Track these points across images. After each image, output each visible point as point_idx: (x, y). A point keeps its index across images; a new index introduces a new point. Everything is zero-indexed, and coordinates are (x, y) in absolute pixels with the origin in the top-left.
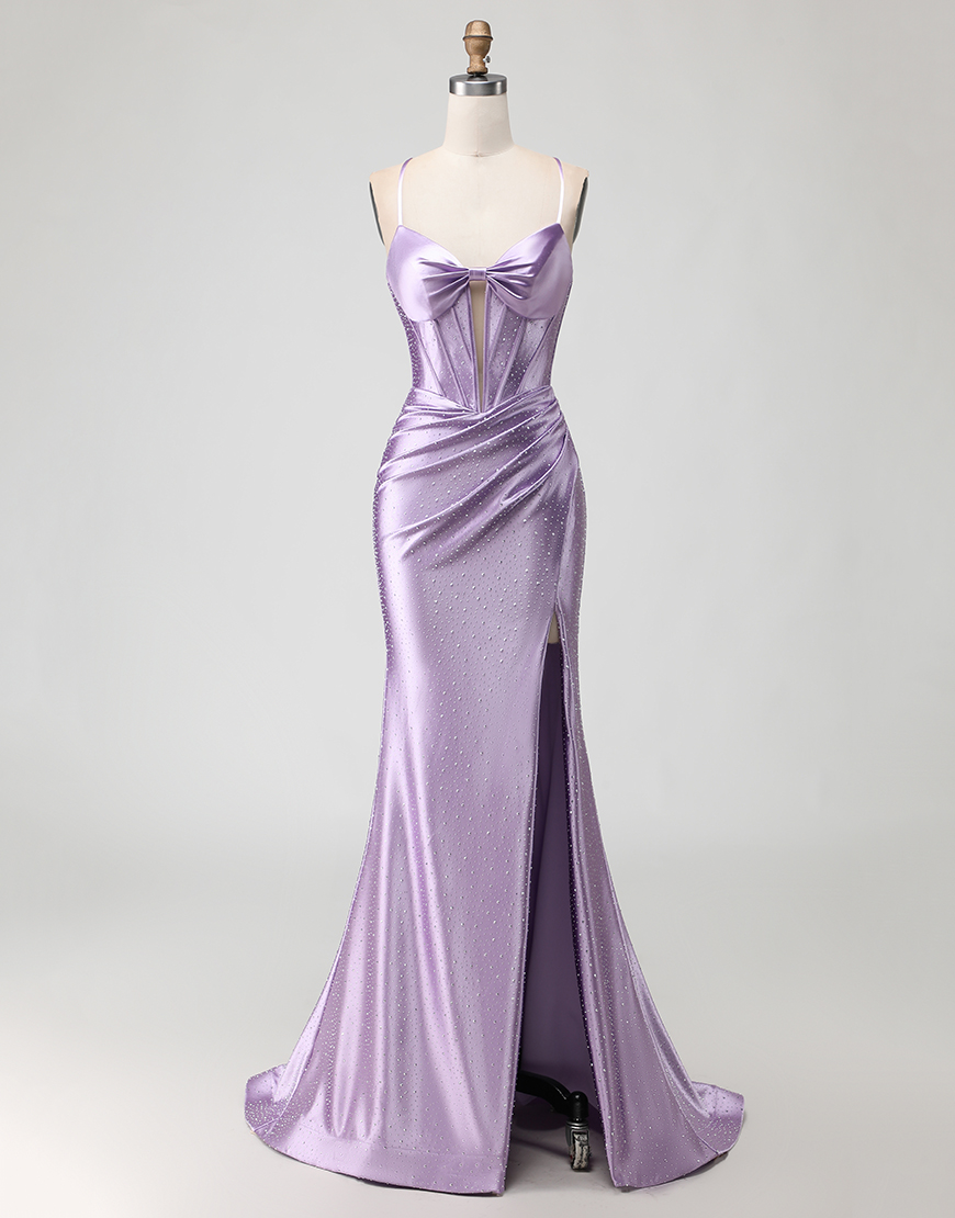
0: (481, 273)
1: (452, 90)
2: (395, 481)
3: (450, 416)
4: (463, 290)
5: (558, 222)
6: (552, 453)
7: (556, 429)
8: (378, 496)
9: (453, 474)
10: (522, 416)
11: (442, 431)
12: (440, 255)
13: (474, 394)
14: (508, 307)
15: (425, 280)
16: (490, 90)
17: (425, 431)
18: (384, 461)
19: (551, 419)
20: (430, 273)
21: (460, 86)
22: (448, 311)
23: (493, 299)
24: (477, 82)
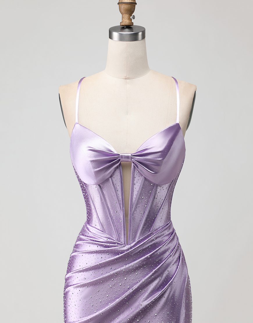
0: (128, 157)
1: (111, 37)
2: (75, 288)
3: (108, 247)
4: (117, 167)
5: (178, 122)
6: (172, 269)
7: (176, 252)
8: (66, 295)
9: (110, 284)
10: (155, 246)
11: (103, 256)
12: (101, 144)
13: (123, 232)
14: (145, 178)
15: (92, 161)
16: (134, 37)
17: (92, 255)
18: (68, 272)
19: (172, 245)
20: (95, 156)
21: (115, 35)
22: (107, 180)
23: (136, 172)
24: (127, 32)
